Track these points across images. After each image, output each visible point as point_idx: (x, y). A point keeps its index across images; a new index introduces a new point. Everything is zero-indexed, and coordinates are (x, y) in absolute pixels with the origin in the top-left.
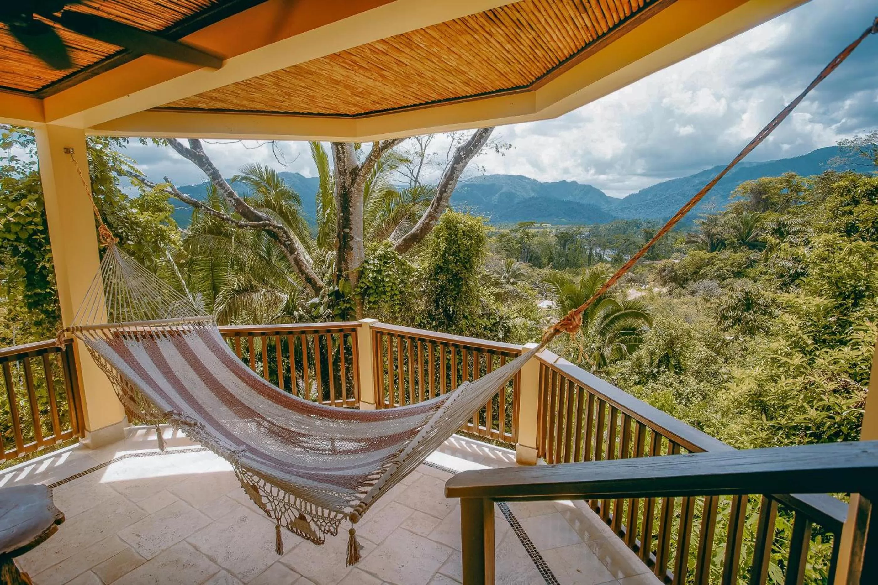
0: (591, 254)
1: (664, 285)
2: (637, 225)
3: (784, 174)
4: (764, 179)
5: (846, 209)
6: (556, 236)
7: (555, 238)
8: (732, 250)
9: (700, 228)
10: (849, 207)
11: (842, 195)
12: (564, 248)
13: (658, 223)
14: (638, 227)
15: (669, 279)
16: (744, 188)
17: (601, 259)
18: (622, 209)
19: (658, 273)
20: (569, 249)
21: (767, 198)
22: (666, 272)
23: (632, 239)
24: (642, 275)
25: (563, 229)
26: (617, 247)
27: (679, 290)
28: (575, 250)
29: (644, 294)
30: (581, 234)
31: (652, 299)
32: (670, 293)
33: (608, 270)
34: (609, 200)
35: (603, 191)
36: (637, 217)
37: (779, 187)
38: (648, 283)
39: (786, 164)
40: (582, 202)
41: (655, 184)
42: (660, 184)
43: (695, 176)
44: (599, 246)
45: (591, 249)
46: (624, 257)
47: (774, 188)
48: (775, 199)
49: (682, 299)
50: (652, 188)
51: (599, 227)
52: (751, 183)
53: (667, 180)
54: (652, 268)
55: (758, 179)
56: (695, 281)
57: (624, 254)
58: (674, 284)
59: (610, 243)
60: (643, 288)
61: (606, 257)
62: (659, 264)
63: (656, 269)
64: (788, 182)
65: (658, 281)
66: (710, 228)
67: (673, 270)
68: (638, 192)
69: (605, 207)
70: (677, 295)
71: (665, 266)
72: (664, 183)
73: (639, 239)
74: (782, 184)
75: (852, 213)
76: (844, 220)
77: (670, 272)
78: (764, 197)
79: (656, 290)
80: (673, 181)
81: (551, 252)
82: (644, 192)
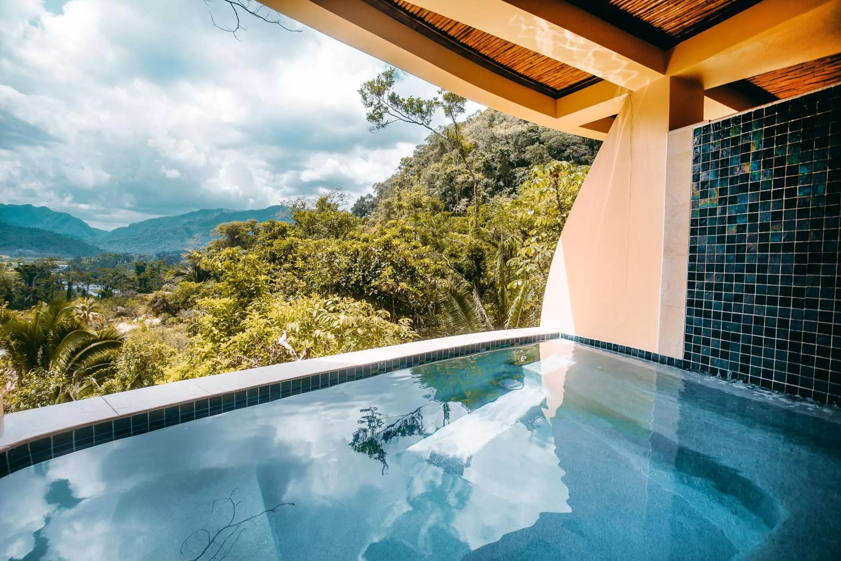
0: (70, 290)
1: (157, 316)
2: (128, 258)
3: (248, 220)
4: (235, 223)
5: (269, 242)
6: (17, 269)
7: (15, 272)
8: (215, 280)
9: (187, 261)
10: (271, 241)
11: (267, 232)
12: (30, 284)
13: (151, 257)
14: (129, 261)
15: (161, 309)
16: (221, 229)
17: (85, 294)
18: (110, 242)
19: (149, 305)
20: (38, 285)
21: (239, 238)
22: (158, 303)
23: (123, 273)
24: (132, 308)
25: (29, 261)
26: (105, 282)
27: (172, 319)
28: (47, 286)
29: (135, 327)
30: (54, 267)
31: (144, 330)
32: (163, 323)
33: (91, 305)
34: (93, 232)
35: (85, 221)
36: (128, 251)
37: (246, 229)
38: (140, 315)
39: (252, 213)
40: (57, 231)
41: (146, 219)
42: (151, 221)
43: (183, 216)
44: (83, 281)
45: (70, 284)
46: (113, 291)
47: (243, 231)
48: (244, 238)
49: (175, 327)
50: (141, 224)
51: (82, 260)
52: (227, 224)
53: (157, 216)
54: (143, 301)
55: (231, 222)
56: (186, 310)
57: (113, 288)
58: (166, 315)
59: (96, 277)
60: (135, 321)
61: (90, 292)
62: (151, 296)
63: (147, 300)
64: (252, 227)
65: (150, 313)
66: (196, 261)
67: (164, 301)
68: (127, 226)
69: (88, 240)
70: (170, 324)
71: (156, 297)
72: (155, 219)
73: (131, 273)
74: (248, 227)
75: (272, 245)
76: (268, 249)
77: (162, 303)
78: (236, 237)
79: (148, 322)
80: (164, 218)
81: (9, 290)
82: (134, 226)
